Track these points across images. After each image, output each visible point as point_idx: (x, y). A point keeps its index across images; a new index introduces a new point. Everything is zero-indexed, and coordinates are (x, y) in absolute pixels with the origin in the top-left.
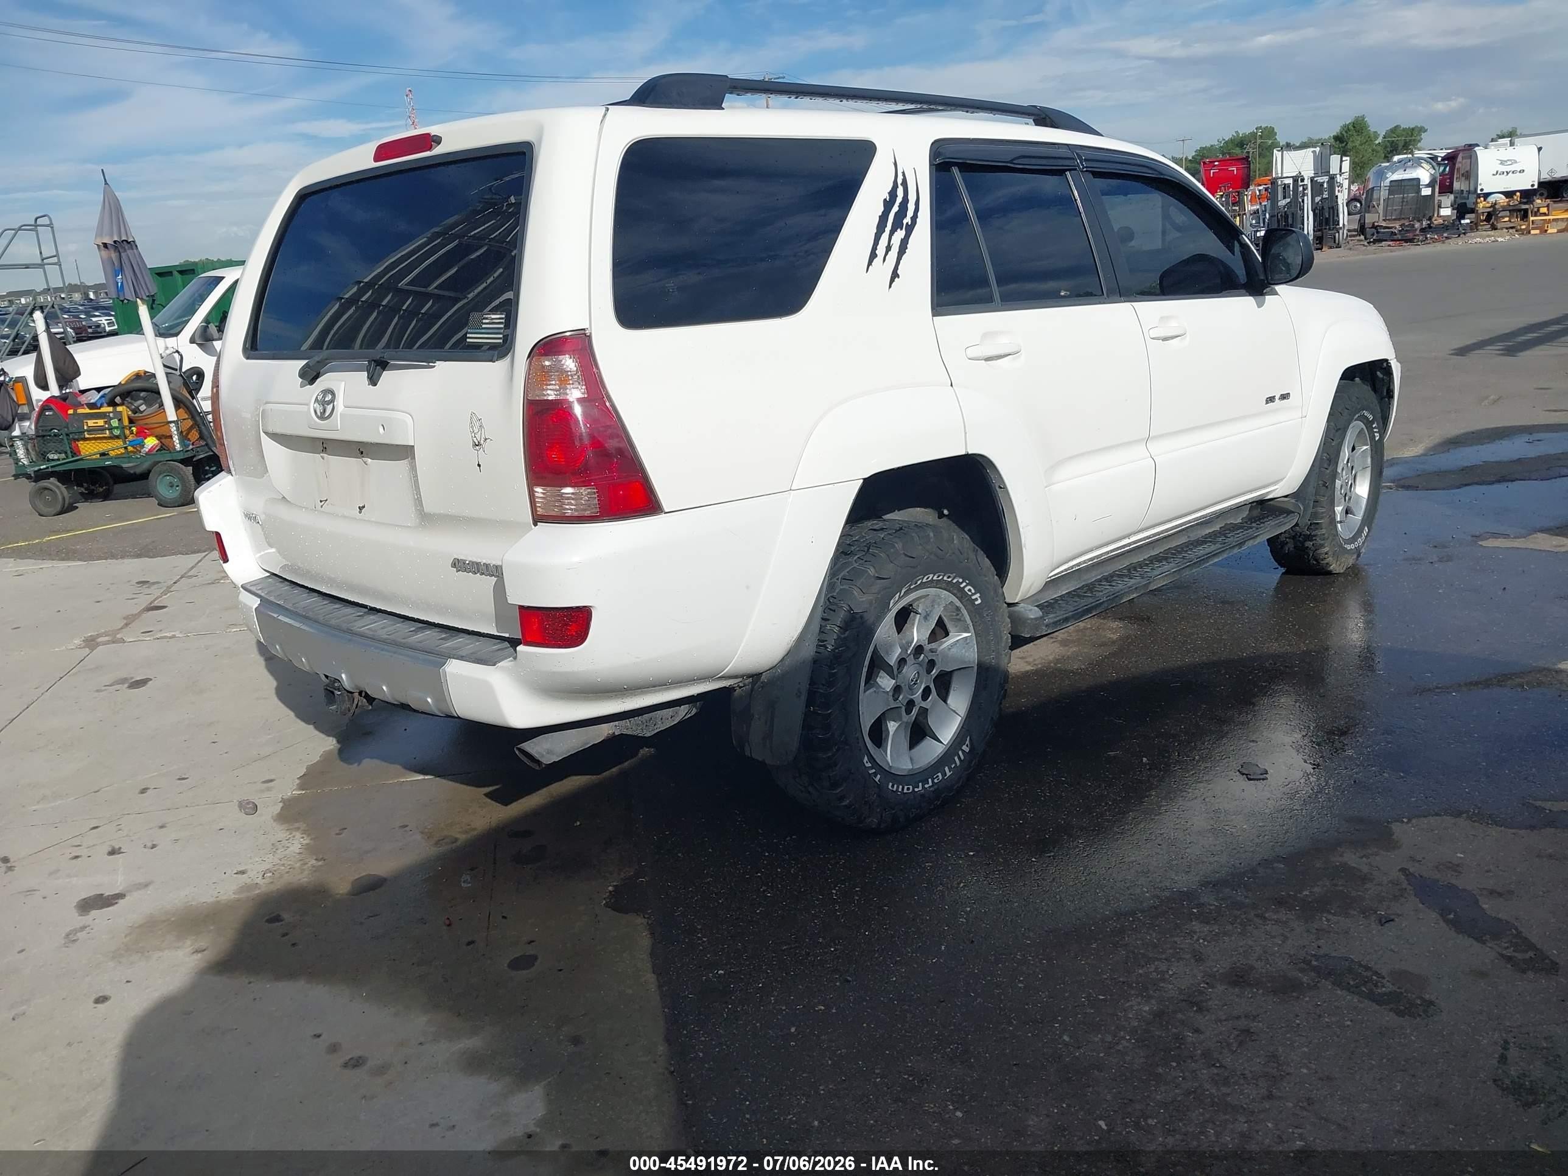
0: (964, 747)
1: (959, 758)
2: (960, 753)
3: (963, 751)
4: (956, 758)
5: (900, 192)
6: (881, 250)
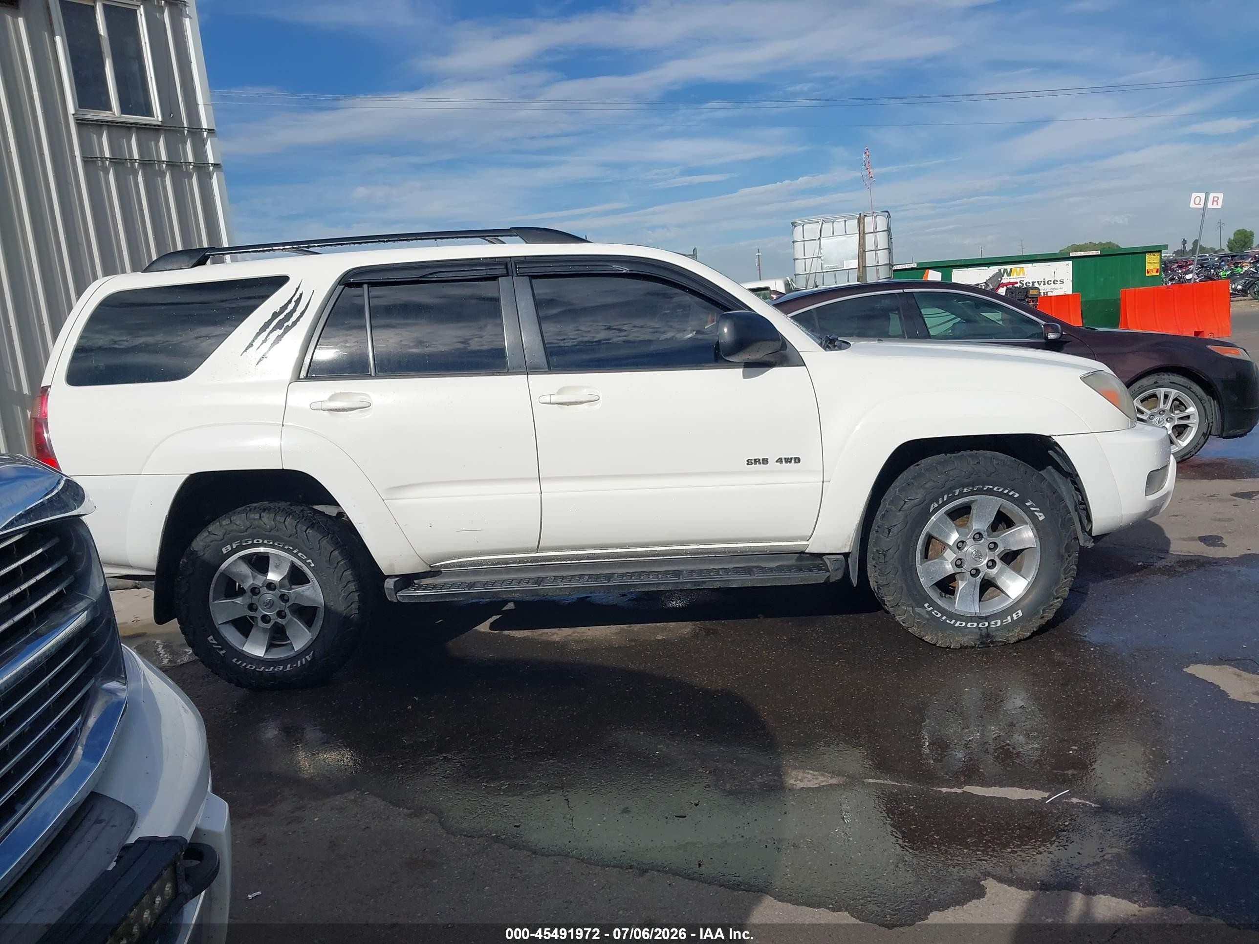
0: (307, 657)
1: (301, 663)
2: (304, 660)
3: (306, 659)
4: (299, 662)
5: (291, 307)
6: (257, 343)
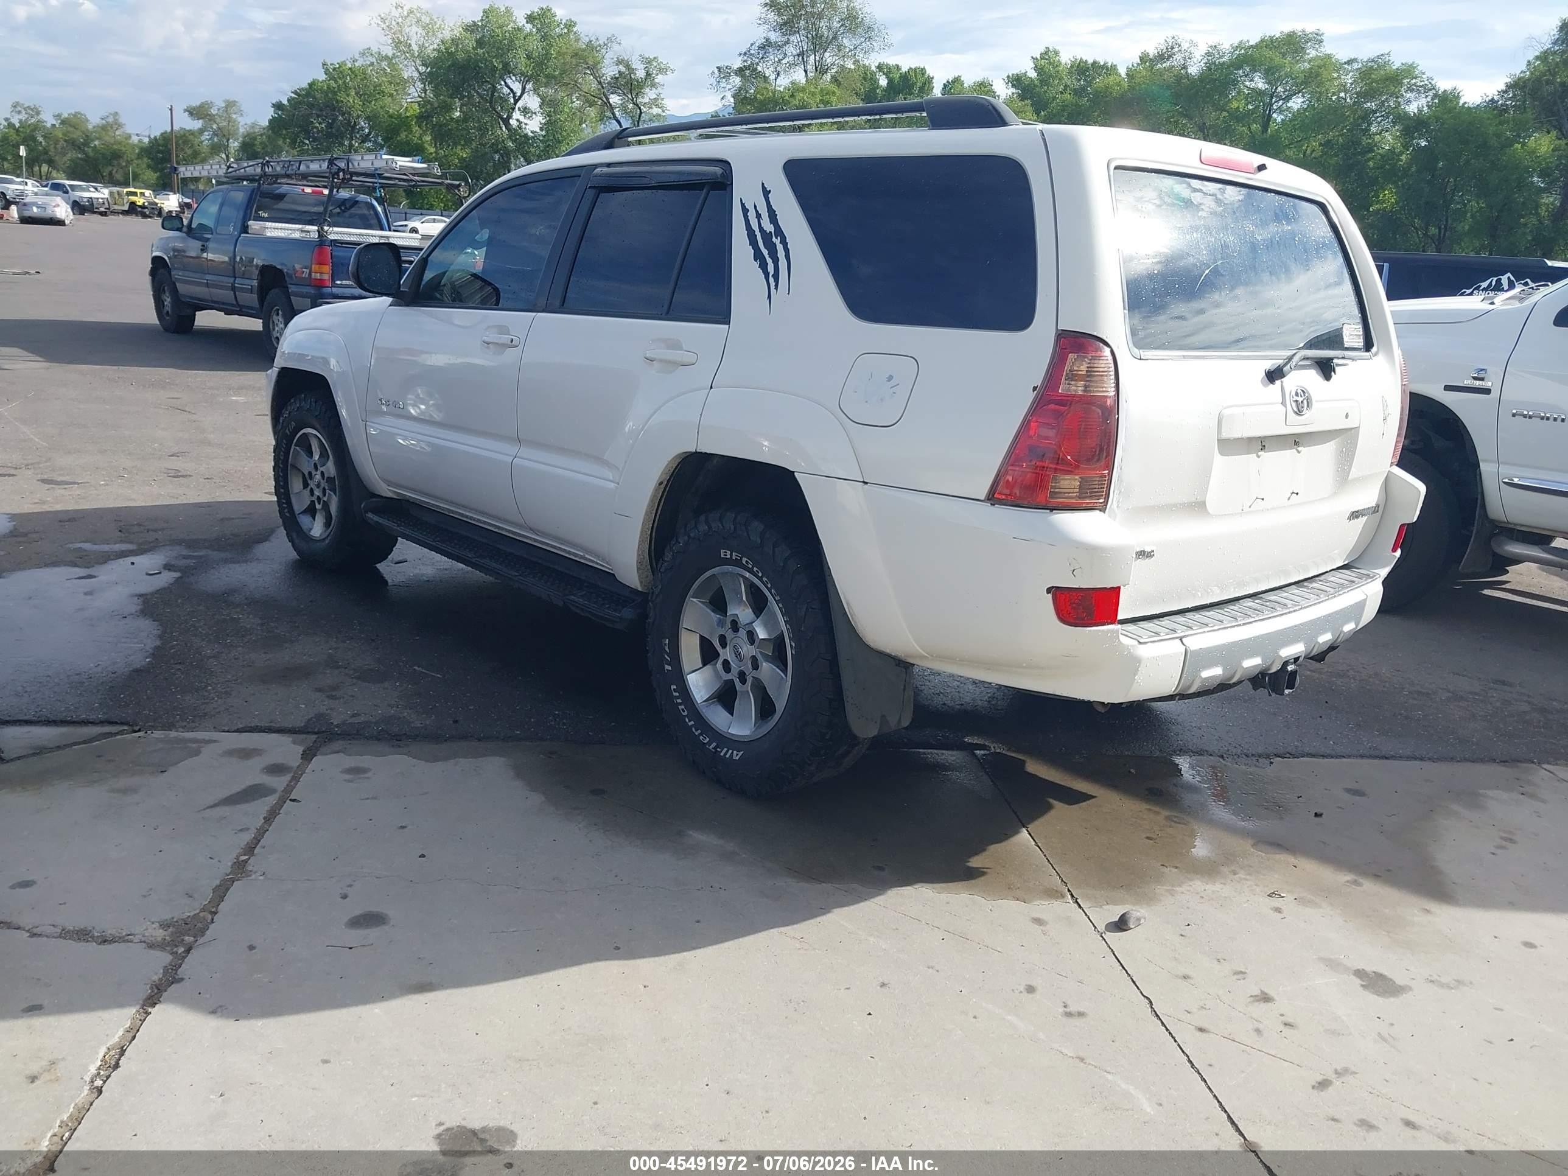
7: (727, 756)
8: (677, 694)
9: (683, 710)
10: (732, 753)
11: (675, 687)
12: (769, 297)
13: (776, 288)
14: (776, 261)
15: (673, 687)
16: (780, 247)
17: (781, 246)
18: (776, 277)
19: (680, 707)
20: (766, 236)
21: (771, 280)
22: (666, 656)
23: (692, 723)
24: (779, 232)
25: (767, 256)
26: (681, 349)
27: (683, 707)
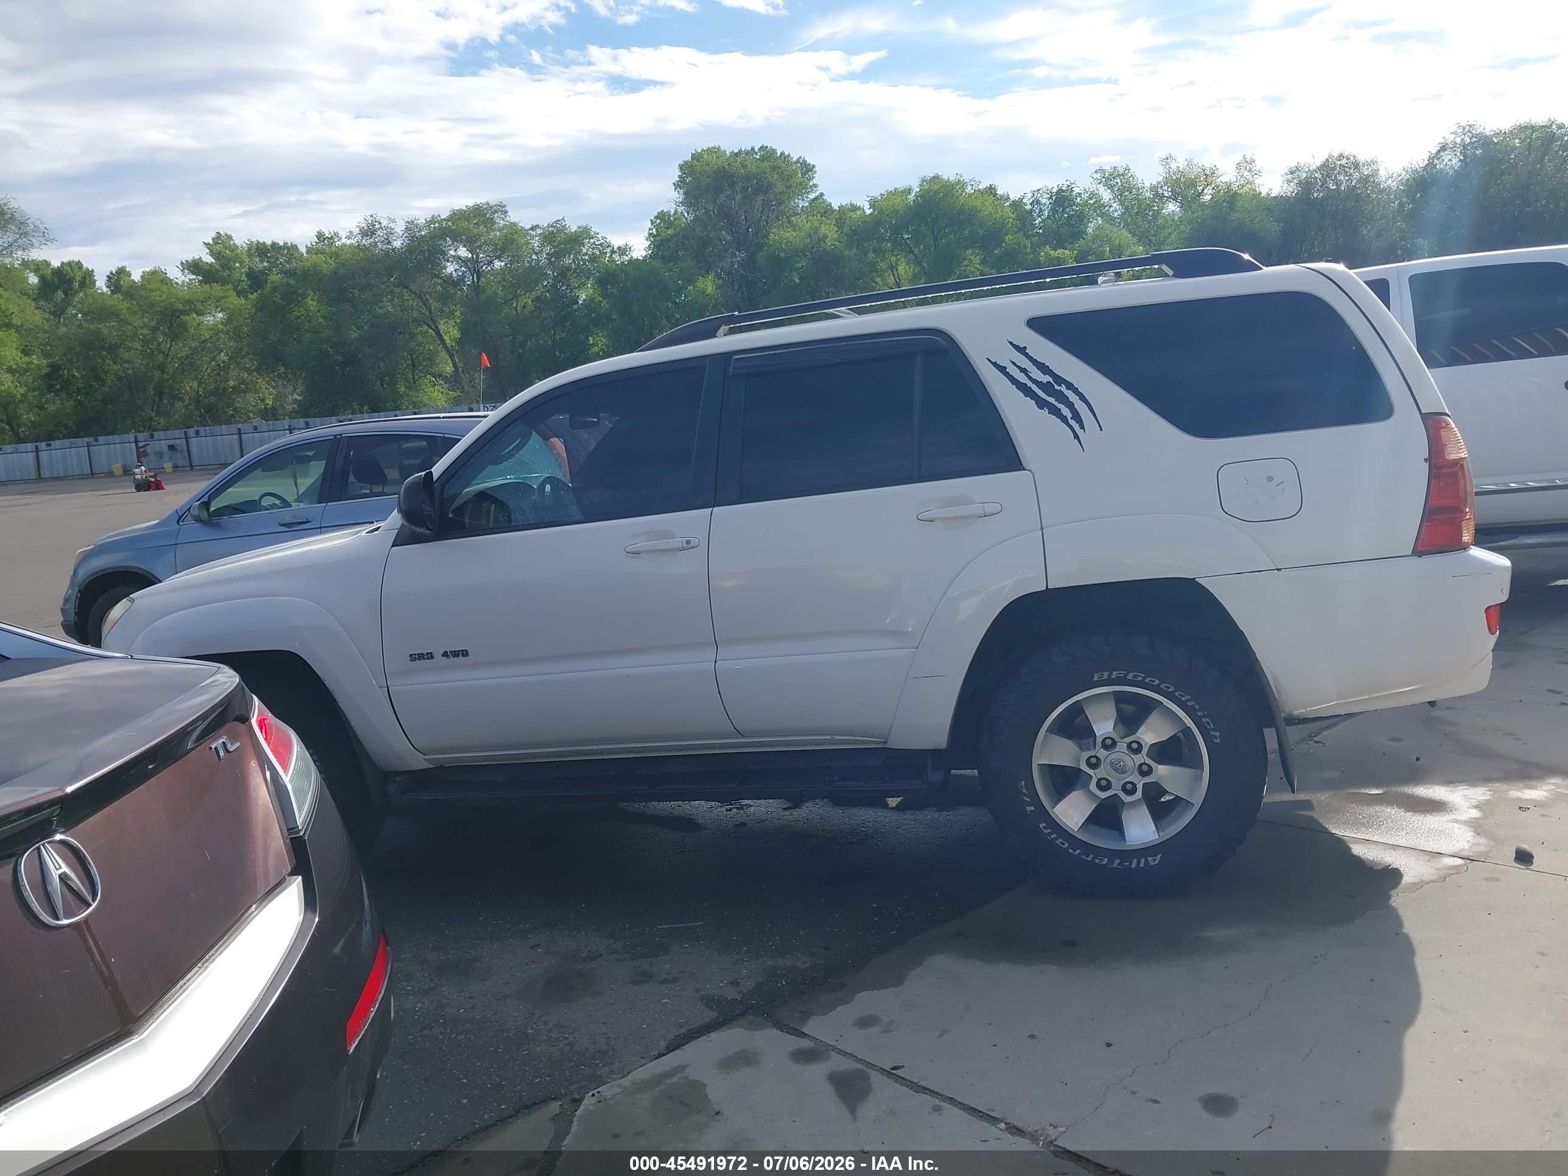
7: (1142, 865)
8: (1049, 830)
9: (1062, 843)
10: (1146, 860)
11: (1044, 825)
12: (1076, 436)
13: (1082, 427)
14: (1070, 406)
15: (1042, 825)
16: (1069, 394)
17: (1070, 391)
18: (1077, 417)
19: (1058, 842)
20: (1046, 387)
21: (1072, 422)
22: (1026, 799)
23: (1078, 851)
24: (1059, 380)
25: (1056, 403)
26: (974, 503)
27: (1061, 840)
